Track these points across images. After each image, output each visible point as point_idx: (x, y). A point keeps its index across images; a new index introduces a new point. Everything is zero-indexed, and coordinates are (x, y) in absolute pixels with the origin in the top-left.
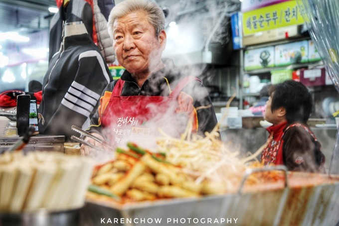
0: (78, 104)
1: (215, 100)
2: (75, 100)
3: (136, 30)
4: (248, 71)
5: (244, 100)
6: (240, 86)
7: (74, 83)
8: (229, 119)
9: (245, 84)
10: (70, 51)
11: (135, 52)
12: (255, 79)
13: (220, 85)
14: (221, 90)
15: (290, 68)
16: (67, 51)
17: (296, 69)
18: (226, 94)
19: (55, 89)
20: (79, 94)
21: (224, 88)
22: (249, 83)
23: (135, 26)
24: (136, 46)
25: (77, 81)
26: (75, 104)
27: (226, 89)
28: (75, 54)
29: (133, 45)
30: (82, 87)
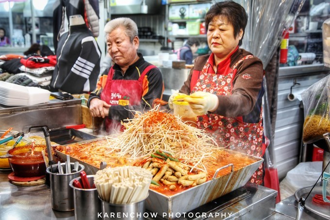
0: (82, 71)
1: (148, 37)
2: (80, 69)
3: (118, 41)
4: (172, 20)
5: (167, 39)
6: (166, 29)
7: (79, 58)
8: (163, 62)
9: (169, 29)
10: (75, 36)
11: (119, 54)
12: (176, 26)
13: (152, 26)
14: (152, 30)
15: (199, 21)
16: (72, 35)
17: (202, 22)
18: (156, 33)
19: (66, 60)
20: (83, 65)
21: (154, 29)
22: (172, 28)
23: (117, 38)
24: (119, 51)
25: (81, 57)
26: (81, 72)
27: (156, 29)
28: (78, 39)
29: (117, 50)
30: (84, 61)
